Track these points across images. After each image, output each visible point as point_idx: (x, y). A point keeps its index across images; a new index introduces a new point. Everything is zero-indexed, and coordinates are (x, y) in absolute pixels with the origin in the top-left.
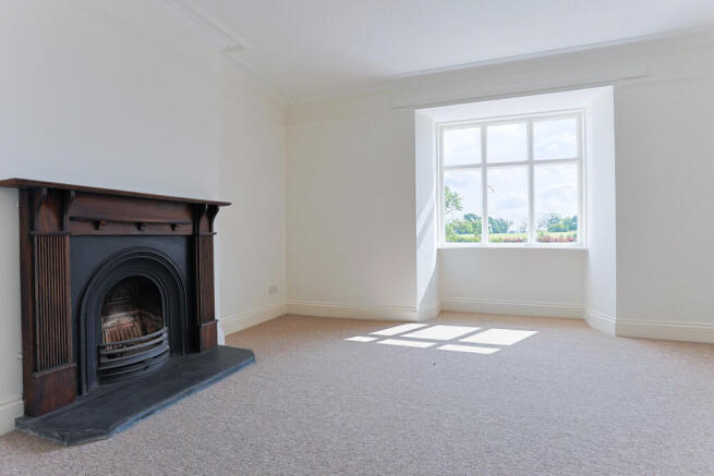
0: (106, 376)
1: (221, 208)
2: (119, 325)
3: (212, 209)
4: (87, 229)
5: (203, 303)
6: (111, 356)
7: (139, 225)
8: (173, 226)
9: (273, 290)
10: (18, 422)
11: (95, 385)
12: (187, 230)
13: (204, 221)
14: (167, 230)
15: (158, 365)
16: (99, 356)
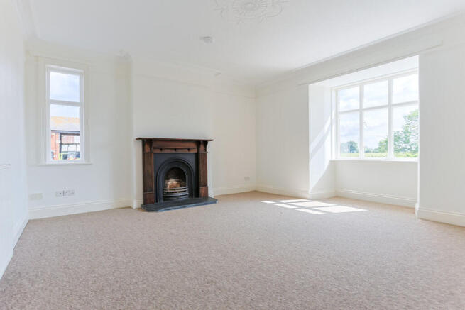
0: (166, 199)
1: (209, 142)
2: (172, 184)
3: (205, 143)
4: (158, 151)
5: (201, 180)
6: (167, 193)
7: (175, 149)
8: (189, 149)
9: (247, 179)
10: (142, 206)
11: (162, 201)
12: (195, 151)
13: (202, 147)
14: (187, 151)
15: (183, 198)
16: (163, 192)
